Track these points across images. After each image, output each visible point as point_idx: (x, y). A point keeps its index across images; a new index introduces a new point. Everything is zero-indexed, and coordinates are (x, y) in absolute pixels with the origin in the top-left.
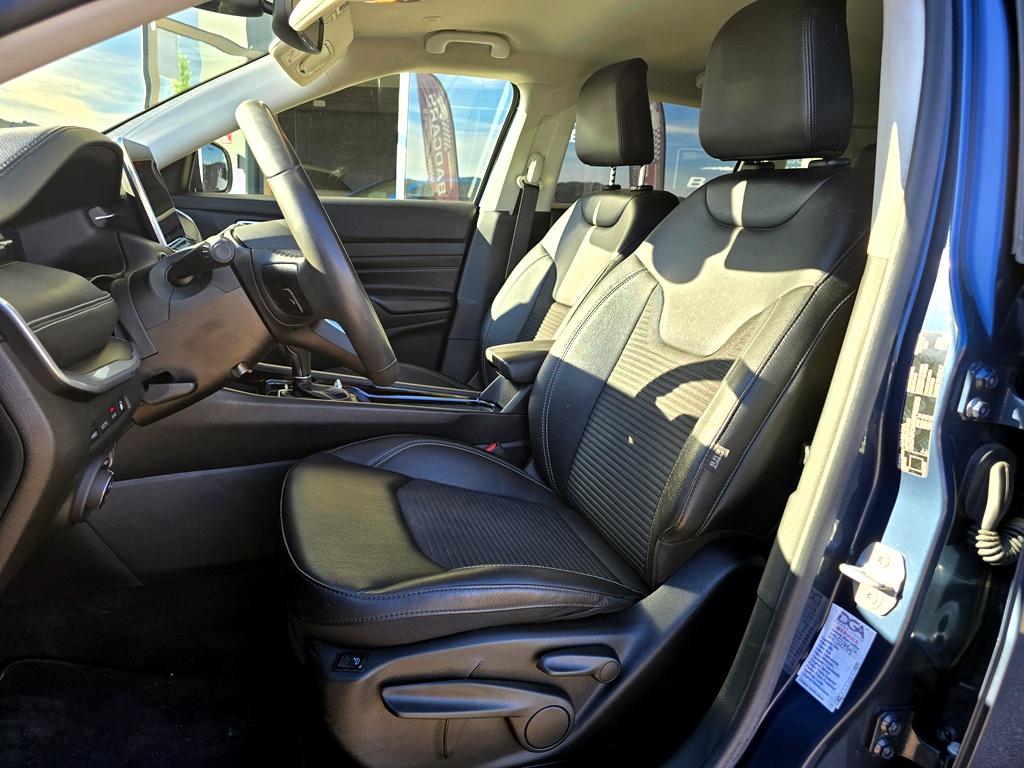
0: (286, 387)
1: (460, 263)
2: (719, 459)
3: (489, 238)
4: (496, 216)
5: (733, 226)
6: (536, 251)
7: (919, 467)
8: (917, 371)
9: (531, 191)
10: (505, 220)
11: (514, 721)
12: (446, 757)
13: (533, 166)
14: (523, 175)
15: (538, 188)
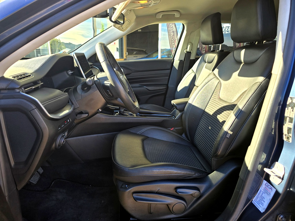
0: (119, 112)
1: (169, 75)
2: (230, 135)
3: (177, 68)
4: (179, 62)
5: (241, 63)
6: (190, 71)
7: (289, 139)
8: (288, 109)
9: (189, 54)
10: (181, 62)
11: (169, 206)
12: (151, 214)
13: (189, 46)
14: (186, 49)
15: (191, 52)
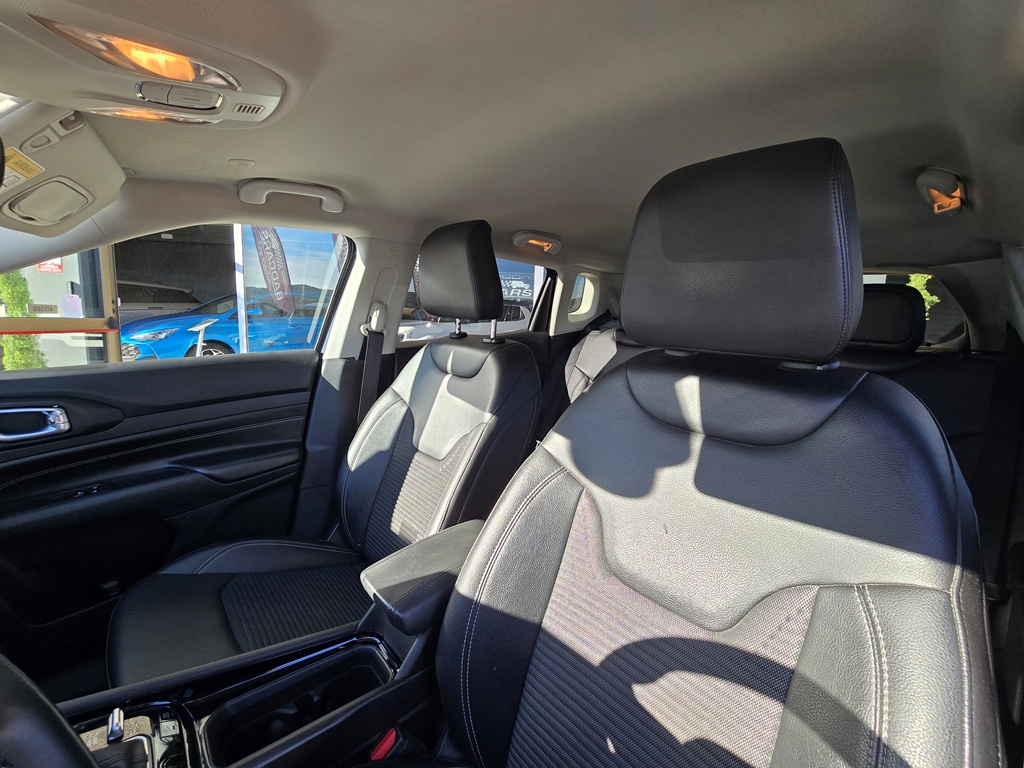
1: (306, 411)
3: (336, 385)
4: (341, 363)
9: (376, 337)
10: (352, 368)
13: (375, 315)
14: (367, 323)
15: (383, 334)
